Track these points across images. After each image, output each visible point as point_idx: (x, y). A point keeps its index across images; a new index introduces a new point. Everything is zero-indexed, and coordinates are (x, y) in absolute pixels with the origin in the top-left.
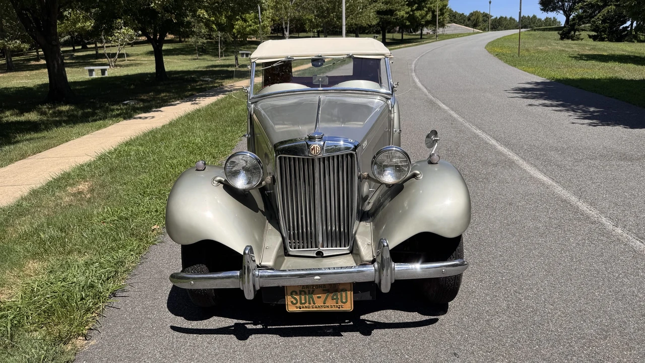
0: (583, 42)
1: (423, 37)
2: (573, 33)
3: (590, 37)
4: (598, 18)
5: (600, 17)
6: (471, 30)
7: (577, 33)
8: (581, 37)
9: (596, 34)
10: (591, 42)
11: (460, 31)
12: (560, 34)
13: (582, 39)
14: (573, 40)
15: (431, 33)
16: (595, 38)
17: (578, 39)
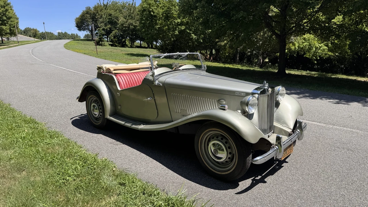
0: (106, 47)
1: (4, 42)
2: (101, 43)
3: (109, 45)
4: (112, 36)
5: (112, 35)
6: (32, 39)
7: (103, 43)
8: (106, 44)
9: (112, 43)
10: (110, 47)
11: (24, 39)
12: (95, 43)
13: (106, 46)
14: (102, 46)
15: (6, 40)
16: (112, 45)
17: (104, 46)
